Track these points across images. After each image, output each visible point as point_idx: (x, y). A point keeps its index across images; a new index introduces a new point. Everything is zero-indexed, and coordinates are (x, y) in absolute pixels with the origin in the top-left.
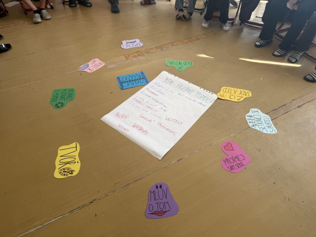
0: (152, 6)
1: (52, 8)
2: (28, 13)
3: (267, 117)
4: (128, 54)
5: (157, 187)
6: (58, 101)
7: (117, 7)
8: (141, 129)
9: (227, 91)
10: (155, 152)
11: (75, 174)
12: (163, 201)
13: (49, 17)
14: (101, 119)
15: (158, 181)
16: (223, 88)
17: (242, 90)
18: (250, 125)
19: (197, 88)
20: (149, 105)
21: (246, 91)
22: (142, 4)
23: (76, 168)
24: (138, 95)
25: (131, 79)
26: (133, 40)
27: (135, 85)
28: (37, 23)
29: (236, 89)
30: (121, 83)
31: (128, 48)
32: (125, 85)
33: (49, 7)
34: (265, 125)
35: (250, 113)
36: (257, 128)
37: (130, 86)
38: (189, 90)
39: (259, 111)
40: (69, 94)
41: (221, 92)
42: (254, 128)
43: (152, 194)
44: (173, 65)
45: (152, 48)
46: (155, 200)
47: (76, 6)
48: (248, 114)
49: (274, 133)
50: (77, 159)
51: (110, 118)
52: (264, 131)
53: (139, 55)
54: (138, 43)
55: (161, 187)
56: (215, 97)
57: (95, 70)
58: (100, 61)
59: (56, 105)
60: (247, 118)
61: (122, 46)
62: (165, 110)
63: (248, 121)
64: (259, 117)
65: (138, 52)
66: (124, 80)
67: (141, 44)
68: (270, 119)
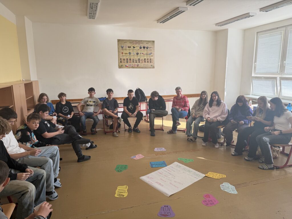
0: (174, 134)
1: (119, 132)
2: (107, 133)
3: (233, 187)
4: (157, 153)
5: (165, 206)
6: (119, 169)
7: (154, 133)
8: (160, 184)
9: (212, 174)
10: (166, 193)
11: (124, 197)
12: (168, 211)
13: (117, 136)
14: (140, 178)
16: (209, 172)
17: (220, 174)
18: (222, 189)
19: (195, 171)
20: (165, 175)
21: (223, 175)
22: (168, 133)
23: (126, 195)
24: (161, 170)
25: (157, 163)
26: (161, 148)
27: (159, 166)
29: (217, 174)
30: (152, 165)
31: (158, 151)
32: (154, 166)
33: (118, 131)
34: (231, 190)
35: (223, 184)
36: (226, 190)
37: (157, 166)
38: (189, 171)
39: (229, 184)
40: (125, 167)
41: (208, 174)
42: (224, 190)
43: (162, 209)
44: (182, 160)
45: (171, 152)
46: (163, 210)
47: (132, 132)
48: (222, 185)
49: (235, 193)
50: (126, 191)
51: (144, 178)
52: (230, 192)
53: (163, 154)
54: (163, 149)
55: (167, 207)
56: (204, 175)
57: (139, 158)
58: (142, 155)
59: (118, 171)
60: (221, 186)
61: (154, 150)
62: (174, 178)
63: (221, 187)
64: (228, 186)
65: (163, 153)
66: (154, 164)
67: (165, 150)
68: (235, 188)
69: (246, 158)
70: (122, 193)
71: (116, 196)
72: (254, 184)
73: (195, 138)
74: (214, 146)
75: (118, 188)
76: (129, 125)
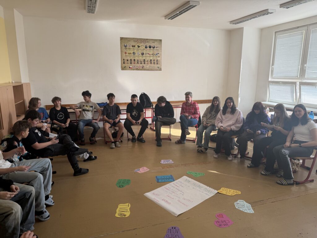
0: (183, 144)
1: (122, 141)
2: (107, 143)
3: (249, 205)
4: (164, 166)
5: (173, 228)
6: (121, 184)
7: (160, 143)
8: (167, 202)
9: (225, 190)
10: (174, 213)
11: (126, 216)
12: (175, 234)
13: (119, 146)
14: (144, 195)
15: (174, 226)
16: (222, 188)
17: (234, 190)
18: (236, 207)
19: (206, 186)
20: (173, 191)
21: (238, 191)
22: (176, 143)
23: (128, 214)
24: (168, 186)
25: (164, 178)
26: (168, 160)
27: (166, 181)
28: (113, 148)
29: (230, 190)
30: (158, 179)
31: (164, 163)
32: (160, 181)
34: (247, 208)
35: (238, 202)
36: (241, 209)
37: (163, 181)
38: (199, 186)
39: (244, 201)
40: (128, 182)
41: (221, 190)
42: (239, 209)
43: (169, 231)
44: (191, 174)
45: (179, 165)
46: (171, 233)
47: (136, 141)
48: (236, 202)
49: (252, 212)
50: (129, 210)
51: (149, 195)
52: (246, 211)
53: (171, 167)
54: (171, 161)
55: (175, 228)
56: (216, 192)
57: (143, 172)
58: (146, 168)
59: (120, 186)
60: (235, 204)
61: (161, 162)
62: (183, 195)
63: (236, 206)
64: (243, 204)
65: (170, 166)
66: (160, 178)
67: (173, 162)
68: (251, 206)
69: (262, 172)
70: (123, 213)
71: (117, 215)
72: (272, 202)
73: (206, 149)
74: (227, 158)
75: (119, 207)
76: (133, 134)
